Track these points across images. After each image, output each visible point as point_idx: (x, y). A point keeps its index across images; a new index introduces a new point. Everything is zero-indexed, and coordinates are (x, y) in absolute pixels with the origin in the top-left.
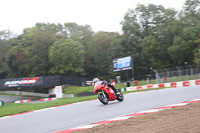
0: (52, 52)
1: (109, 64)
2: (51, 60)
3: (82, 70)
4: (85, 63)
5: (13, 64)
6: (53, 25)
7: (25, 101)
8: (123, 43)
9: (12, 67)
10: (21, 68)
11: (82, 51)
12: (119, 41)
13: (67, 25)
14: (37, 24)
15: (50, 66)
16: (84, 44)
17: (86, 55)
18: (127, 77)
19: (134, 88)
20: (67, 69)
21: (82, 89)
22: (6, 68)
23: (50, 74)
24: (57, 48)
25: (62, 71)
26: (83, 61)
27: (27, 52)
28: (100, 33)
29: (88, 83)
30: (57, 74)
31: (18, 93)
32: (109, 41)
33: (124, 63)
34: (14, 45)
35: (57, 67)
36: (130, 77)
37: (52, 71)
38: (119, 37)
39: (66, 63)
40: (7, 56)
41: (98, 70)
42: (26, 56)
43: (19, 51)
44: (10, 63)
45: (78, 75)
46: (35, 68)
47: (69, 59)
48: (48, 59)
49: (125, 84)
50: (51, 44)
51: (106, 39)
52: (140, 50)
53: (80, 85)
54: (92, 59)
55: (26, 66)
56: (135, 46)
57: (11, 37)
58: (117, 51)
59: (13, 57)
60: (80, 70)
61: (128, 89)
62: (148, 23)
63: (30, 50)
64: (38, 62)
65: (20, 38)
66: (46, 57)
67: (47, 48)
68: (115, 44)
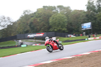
0: (51, 20)
1: (79, 26)
2: (50, 24)
3: (66, 29)
4: (67, 25)
5: (32, 26)
6: (51, 7)
7: (38, 44)
8: (87, 16)
9: (31, 28)
10: (35, 28)
11: (66, 20)
12: (85, 14)
13: (58, 7)
14: (44, 7)
15: (50, 27)
16: (67, 16)
17: (68, 22)
18: (89, 33)
19: (93, 38)
20: (58, 29)
21: (66, 39)
22: (28, 28)
23: (50, 31)
24: (54, 18)
25: (56, 30)
26: (66, 24)
27: (38, 20)
28: (75, 10)
29: (69, 35)
30: (53, 31)
31: (34, 40)
32: (79, 14)
33: (87, 26)
34: (32, 17)
35: (53, 28)
36: (90, 33)
37: (51, 30)
38: (85, 12)
39: (58, 26)
40: (29, 22)
41: (74, 29)
42: (38, 22)
43: (35, 20)
44: (30, 26)
45: (64, 32)
46: (43, 28)
47: (59, 24)
48: (49, 24)
49: (88, 36)
50: (50, 16)
51: (78, 14)
52: (95, 19)
53: (65, 37)
54: (71, 24)
55: (38, 27)
56: (93, 17)
57: (31, 13)
58: (84, 19)
59: (32, 23)
60: (65, 29)
61: (89, 39)
62: (100, 5)
63: (40, 19)
64: (44, 25)
65: (35, 13)
66: (48, 23)
67: (49, 18)
68: (83, 16)
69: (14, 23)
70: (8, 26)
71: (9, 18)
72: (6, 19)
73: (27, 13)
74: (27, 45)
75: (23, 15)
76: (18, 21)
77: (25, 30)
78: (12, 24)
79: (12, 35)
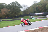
0: (47, 6)
2: (46, 8)
5: (37, 9)
7: (40, 18)
15: (46, 10)
23: (46, 12)
27: (41, 6)
31: (38, 16)
43: (39, 6)
44: (36, 9)
46: (42, 10)
50: (47, 4)
55: (40, 10)
57: (37, 3)
59: (37, 8)
64: (43, 9)
66: (45, 7)
67: (46, 5)
69: (29, 8)
70: (26, 9)
71: (26, 6)
72: (25, 6)
73: (35, 3)
74: (35, 18)
75: (33, 4)
76: (31, 7)
77: (34, 11)
78: (28, 8)
79: (28, 13)
